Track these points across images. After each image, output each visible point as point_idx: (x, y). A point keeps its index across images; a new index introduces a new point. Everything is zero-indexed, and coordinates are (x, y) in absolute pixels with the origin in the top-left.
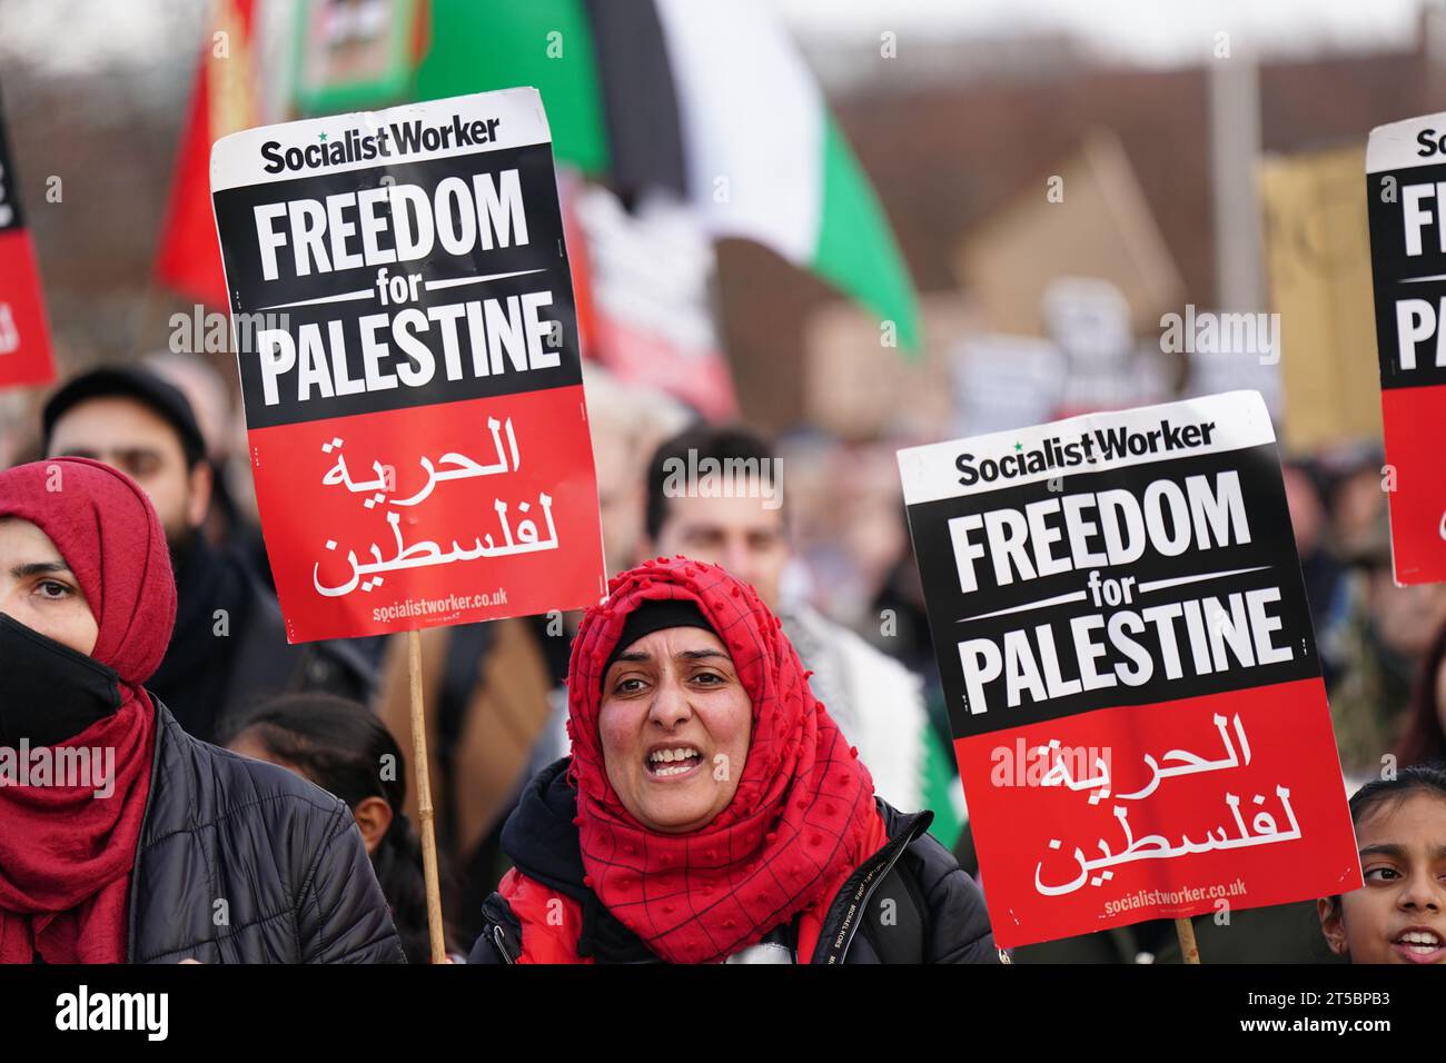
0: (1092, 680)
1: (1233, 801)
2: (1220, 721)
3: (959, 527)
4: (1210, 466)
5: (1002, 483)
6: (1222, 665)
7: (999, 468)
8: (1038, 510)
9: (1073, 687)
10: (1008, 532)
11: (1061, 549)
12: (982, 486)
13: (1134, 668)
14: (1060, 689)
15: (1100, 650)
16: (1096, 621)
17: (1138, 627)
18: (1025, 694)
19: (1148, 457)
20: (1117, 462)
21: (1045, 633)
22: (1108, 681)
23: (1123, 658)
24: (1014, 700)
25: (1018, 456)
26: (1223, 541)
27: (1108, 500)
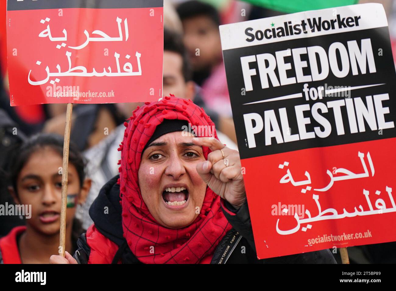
0: (304, 135)
1: (366, 193)
2: (361, 155)
3: (245, 61)
4: (358, 36)
5: (265, 41)
6: (362, 129)
7: (264, 34)
8: (281, 54)
9: (295, 138)
10: (267, 64)
11: (291, 73)
12: (256, 42)
13: (323, 129)
14: (289, 138)
15: (308, 121)
16: (306, 107)
17: (325, 110)
18: (273, 139)
19: (331, 32)
20: (317, 33)
21: (283, 112)
22: (311, 135)
23: (318, 125)
24: (268, 142)
25: (273, 29)
26: (364, 72)
27: (312, 50)
